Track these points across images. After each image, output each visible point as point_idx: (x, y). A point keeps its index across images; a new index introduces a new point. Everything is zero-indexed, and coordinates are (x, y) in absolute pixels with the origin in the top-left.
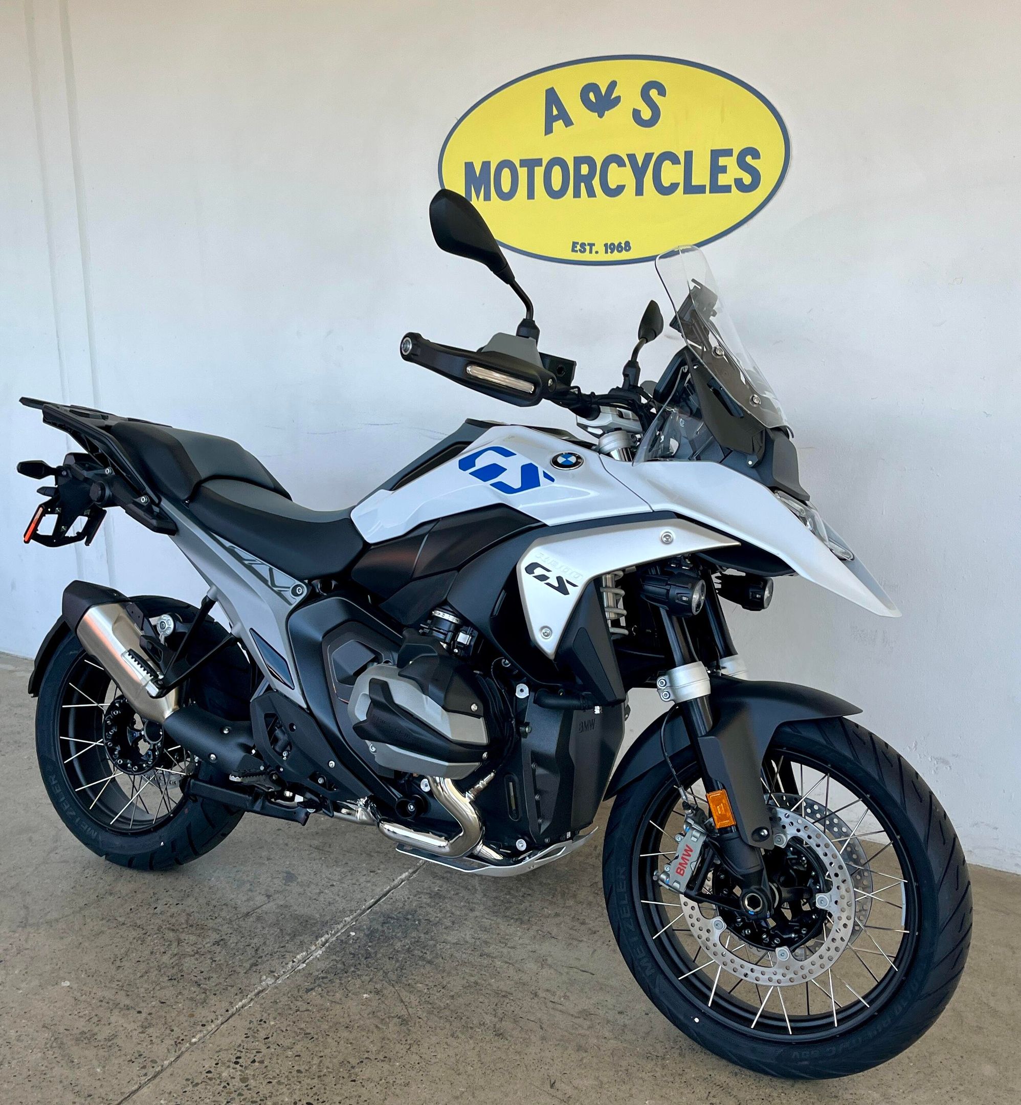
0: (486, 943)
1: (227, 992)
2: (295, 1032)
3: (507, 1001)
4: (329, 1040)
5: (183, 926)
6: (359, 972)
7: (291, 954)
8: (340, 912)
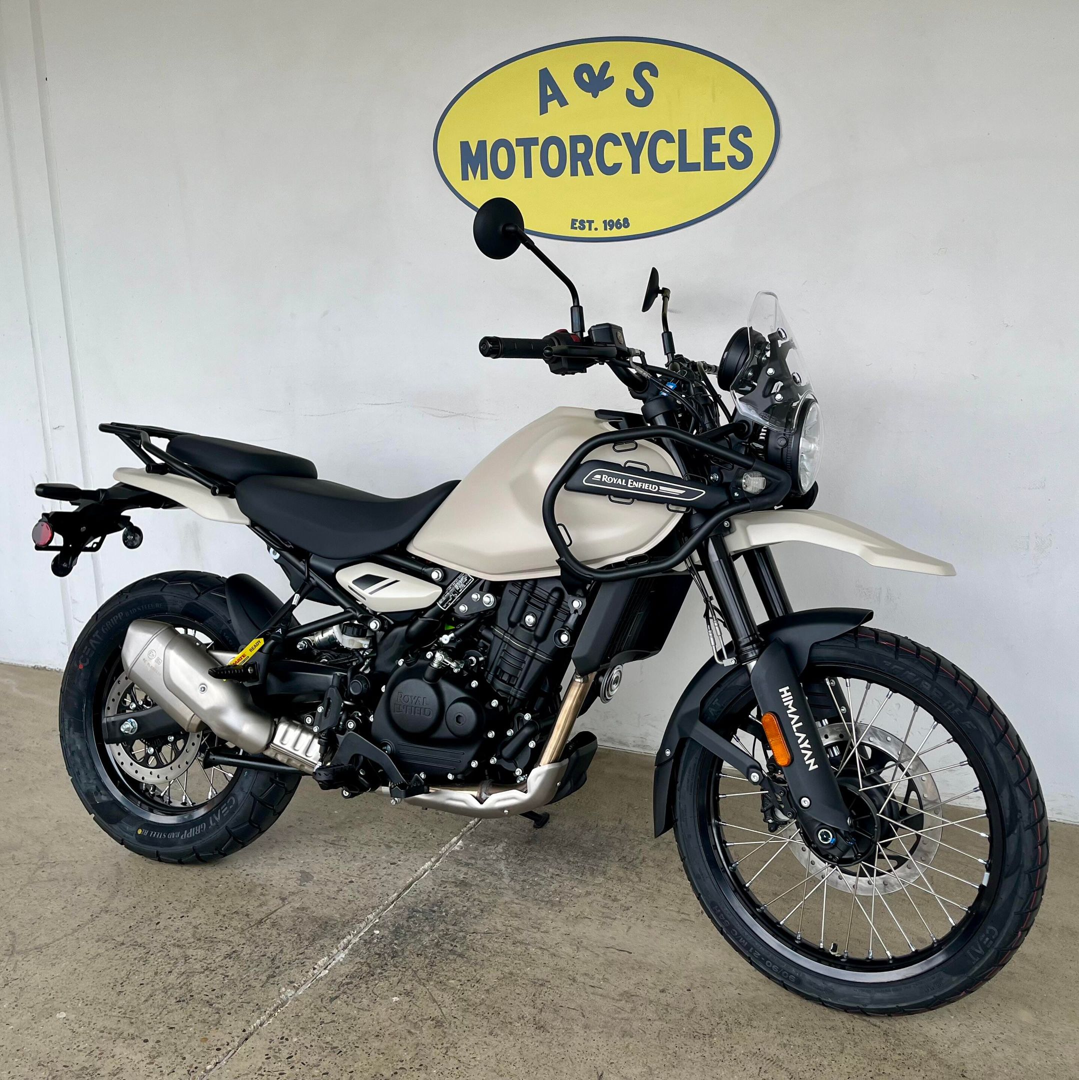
0: (518, 929)
1: (242, 1009)
2: (320, 1047)
3: (545, 989)
4: (359, 1052)
5: (190, 941)
6: (386, 974)
7: (311, 961)
8: (362, 909)
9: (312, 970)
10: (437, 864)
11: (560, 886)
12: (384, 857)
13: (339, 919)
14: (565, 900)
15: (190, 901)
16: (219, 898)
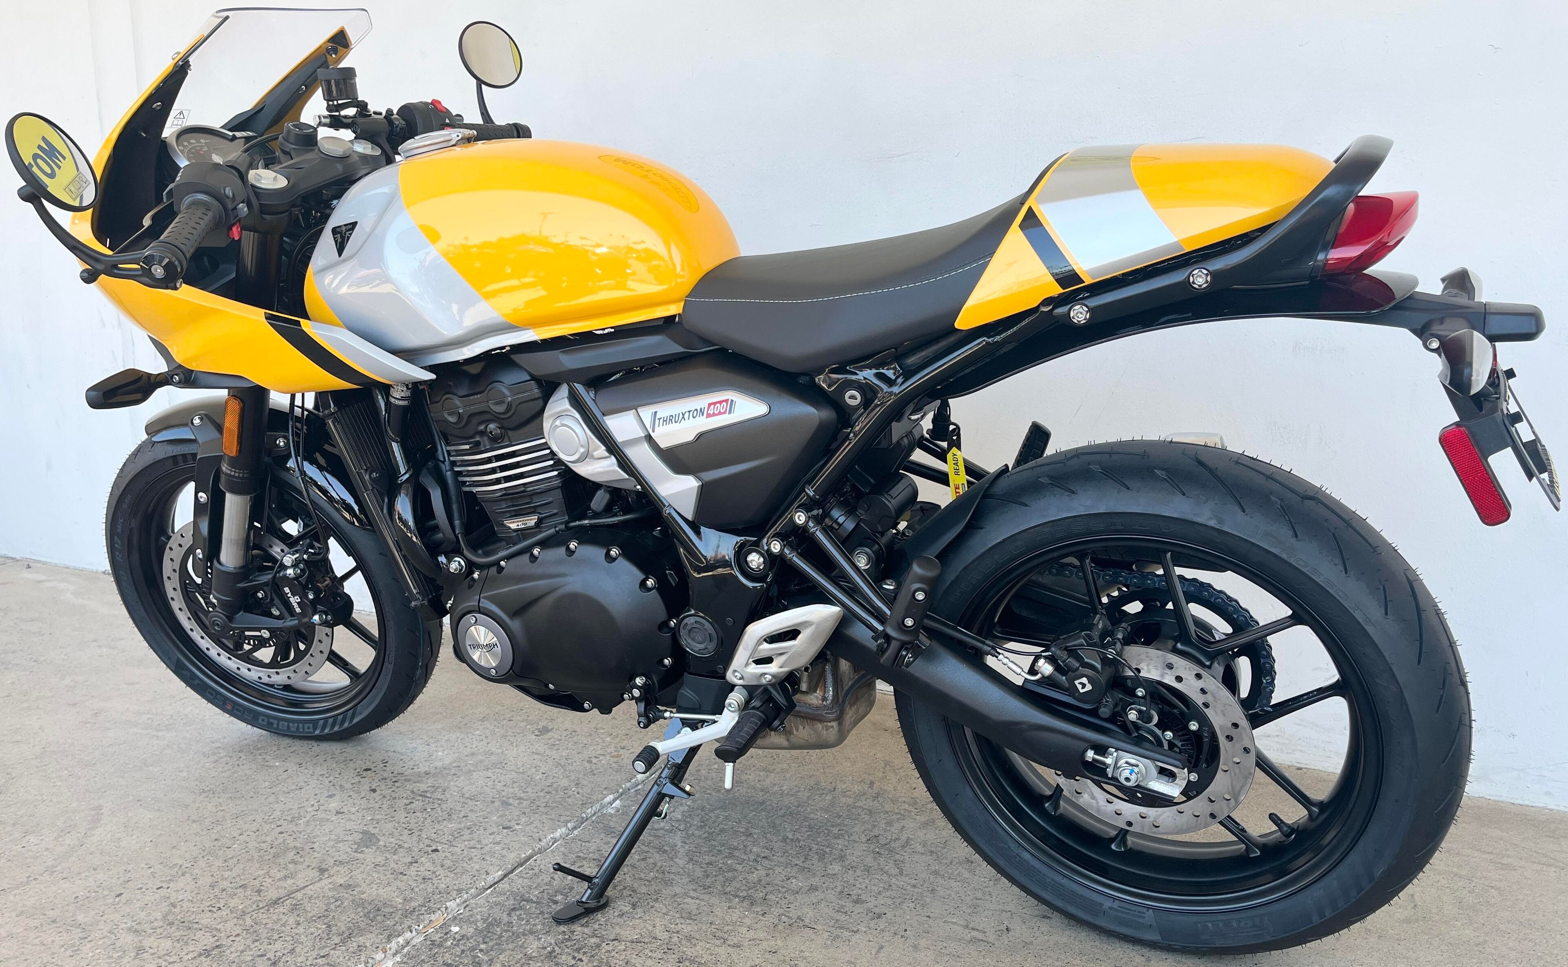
8: (440, 893)
10: (576, 832)
11: (768, 875)
12: (495, 818)
13: (400, 906)
14: (773, 897)
15: (181, 866)
16: (227, 864)
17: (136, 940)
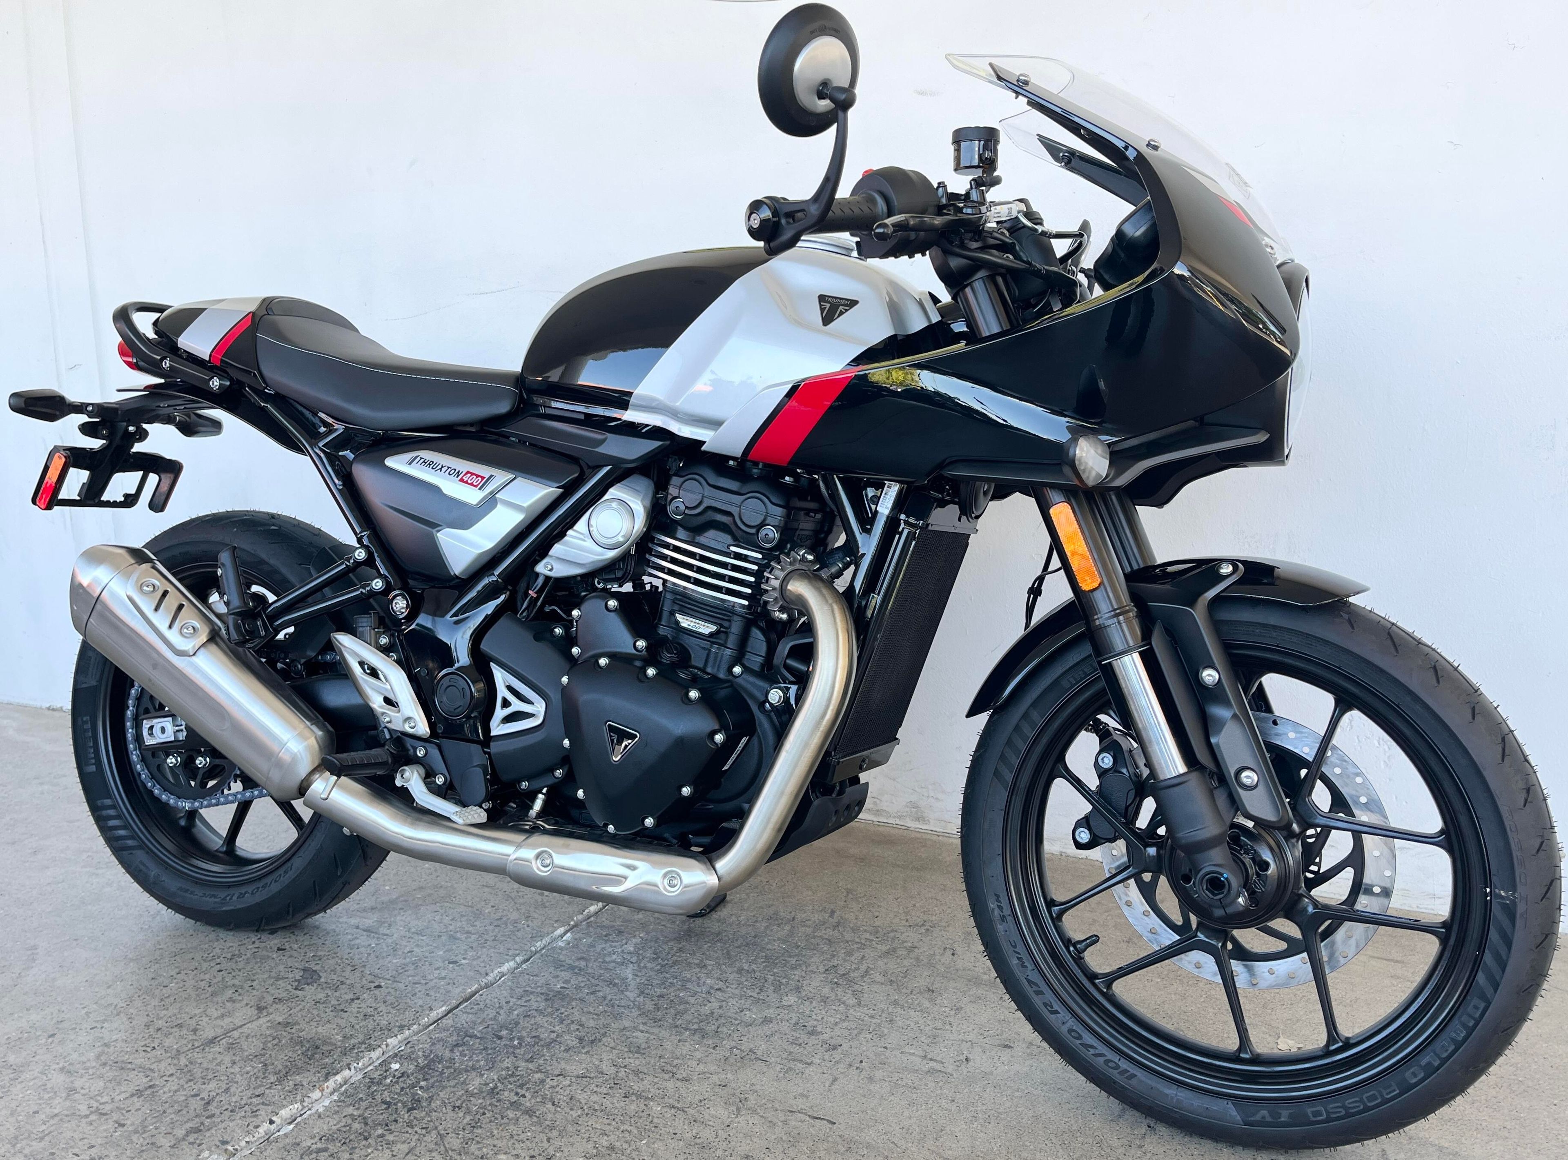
0: (637, 1072)
5: (88, 1064)
6: (391, 1138)
7: (270, 1109)
8: (381, 1029)
9: (266, 1126)
10: (524, 966)
11: (721, 1007)
12: (441, 953)
13: (339, 1043)
14: (725, 1030)
15: (116, 1005)
16: (163, 1003)
17: (68, 1080)
